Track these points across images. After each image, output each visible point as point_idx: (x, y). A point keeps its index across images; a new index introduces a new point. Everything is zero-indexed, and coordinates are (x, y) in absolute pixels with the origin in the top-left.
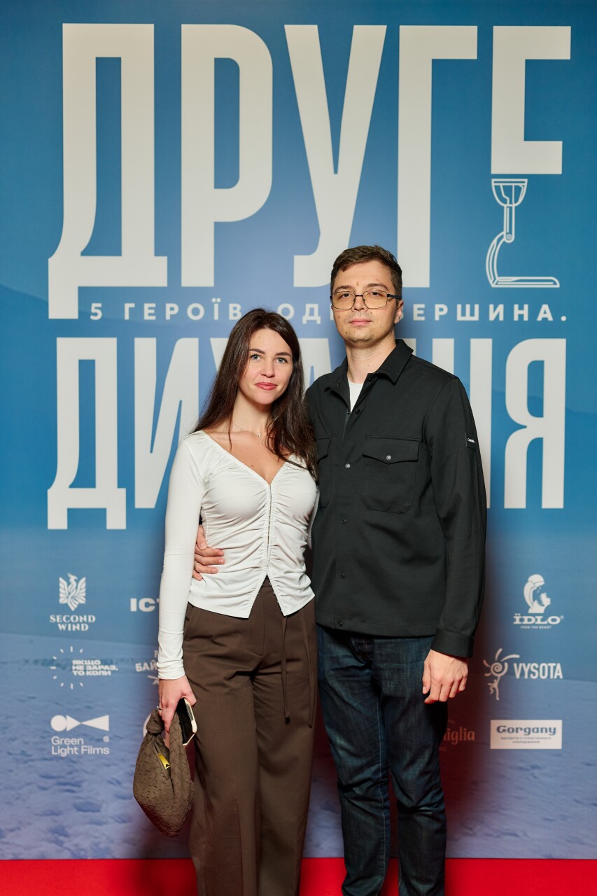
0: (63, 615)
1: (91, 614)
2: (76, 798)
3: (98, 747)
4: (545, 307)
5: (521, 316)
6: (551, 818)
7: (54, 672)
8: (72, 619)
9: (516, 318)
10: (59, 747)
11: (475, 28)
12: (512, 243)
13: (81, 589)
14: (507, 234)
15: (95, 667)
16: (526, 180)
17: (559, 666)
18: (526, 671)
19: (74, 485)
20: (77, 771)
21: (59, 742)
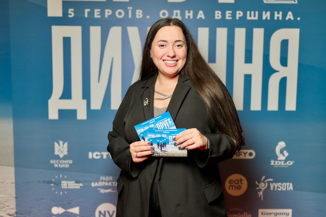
0: (57, 160)
1: (70, 159)
4: (290, 13)
5: (278, 18)
7: (53, 187)
8: (61, 162)
9: (276, 18)
13: (65, 148)
15: (72, 185)
17: (291, 185)
18: (276, 187)
19: (62, 98)
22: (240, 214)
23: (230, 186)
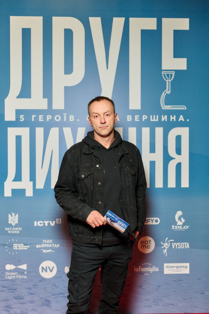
0: (10, 228)
1: (20, 227)
2: (14, 294)
3: (23, 276)
4: (181, 116)
5: (173, 120)
6: (186, 298)
7: (7, 249)
8: (13, 229)
9: (171, 120)
10: (8, 276)
11: (156, 19)
12: (170, 94)
13: (16, 218)
14: (168, 90)
15: (22, 247)
16: (174, 72)
17: (188, 244)
18: (176, 245)
19: (14, 180)
20: (15, 284)
21: (8, 274)
22: (150, 268)
23: (141, 246)
